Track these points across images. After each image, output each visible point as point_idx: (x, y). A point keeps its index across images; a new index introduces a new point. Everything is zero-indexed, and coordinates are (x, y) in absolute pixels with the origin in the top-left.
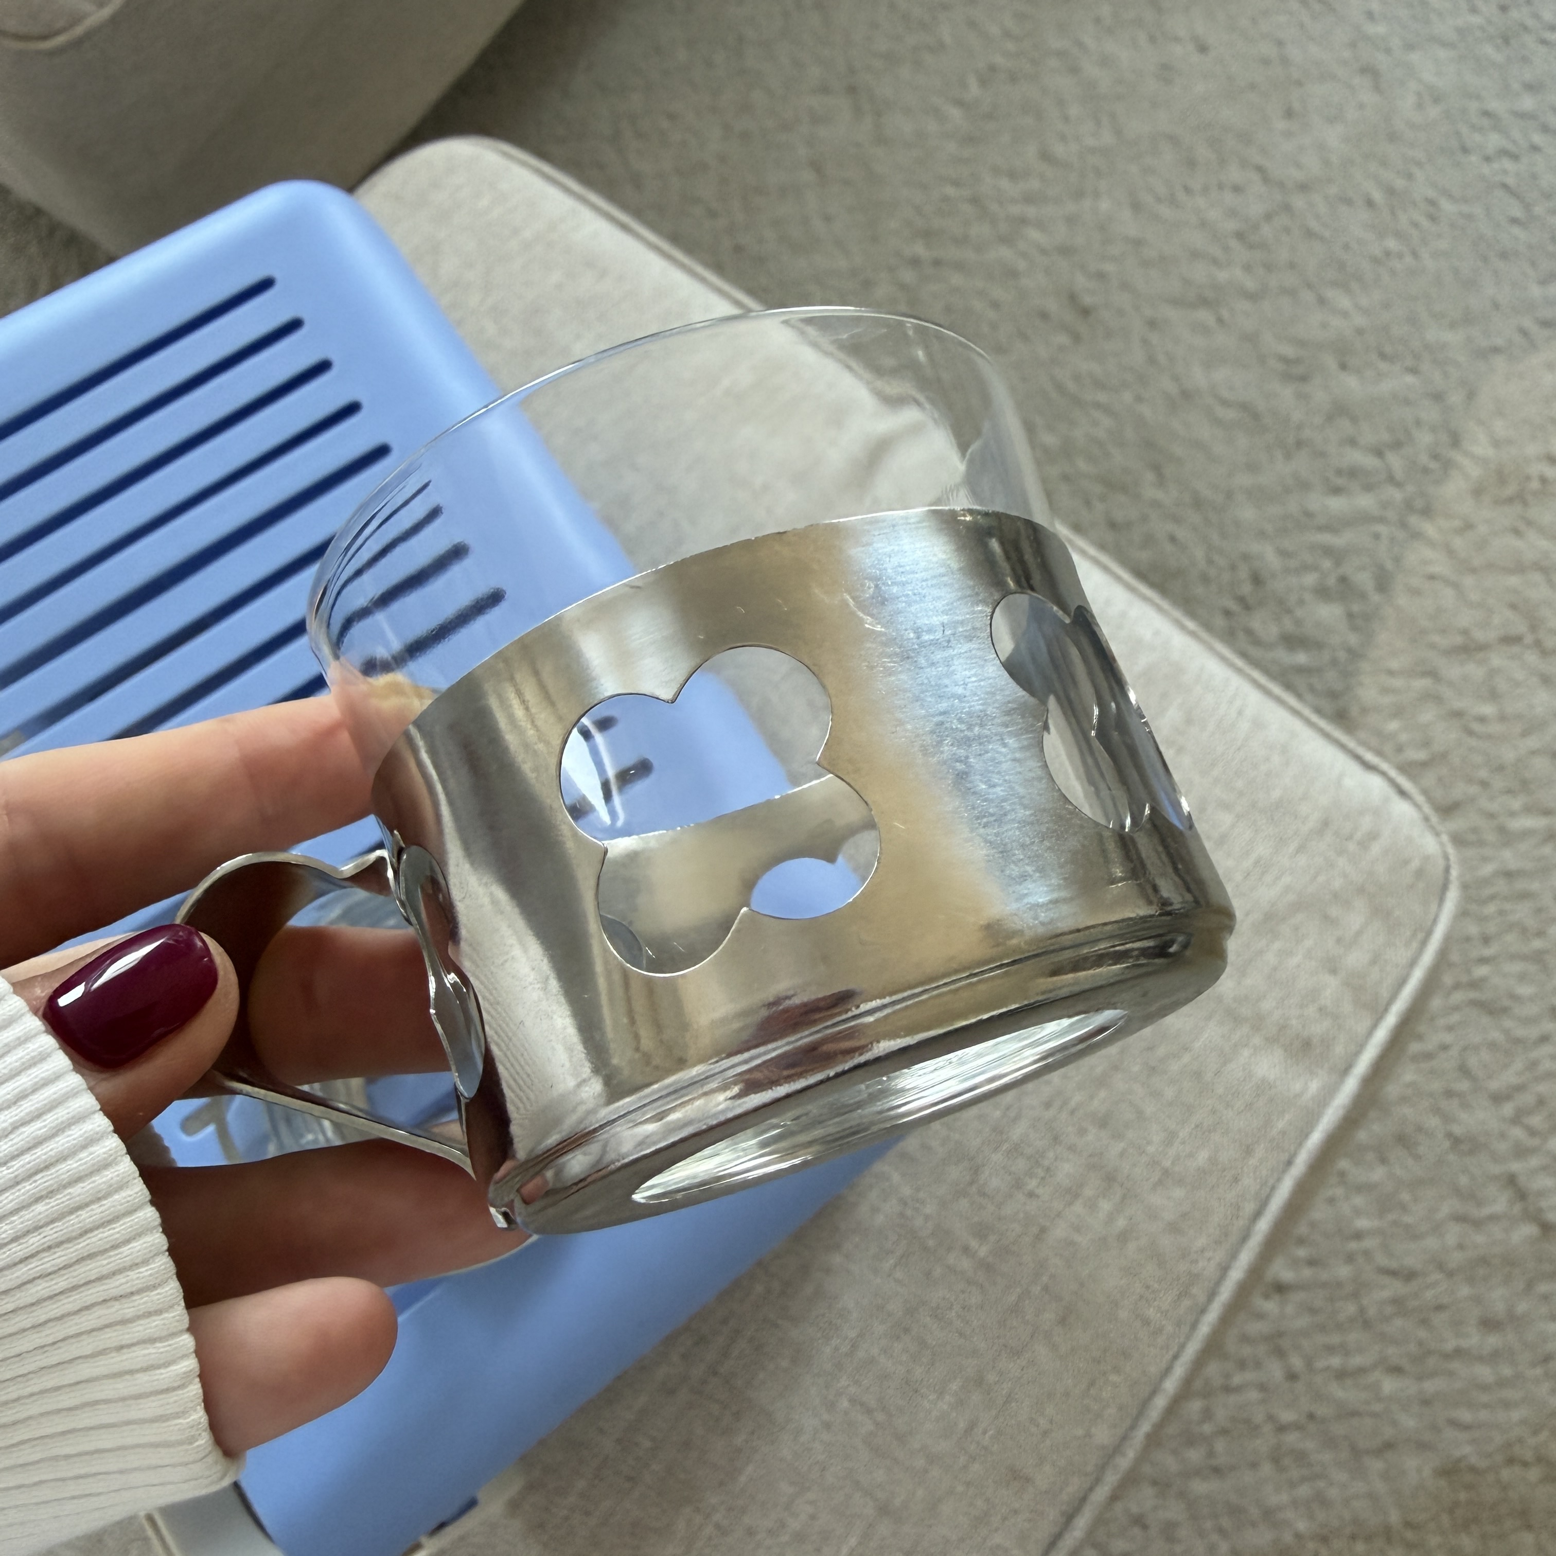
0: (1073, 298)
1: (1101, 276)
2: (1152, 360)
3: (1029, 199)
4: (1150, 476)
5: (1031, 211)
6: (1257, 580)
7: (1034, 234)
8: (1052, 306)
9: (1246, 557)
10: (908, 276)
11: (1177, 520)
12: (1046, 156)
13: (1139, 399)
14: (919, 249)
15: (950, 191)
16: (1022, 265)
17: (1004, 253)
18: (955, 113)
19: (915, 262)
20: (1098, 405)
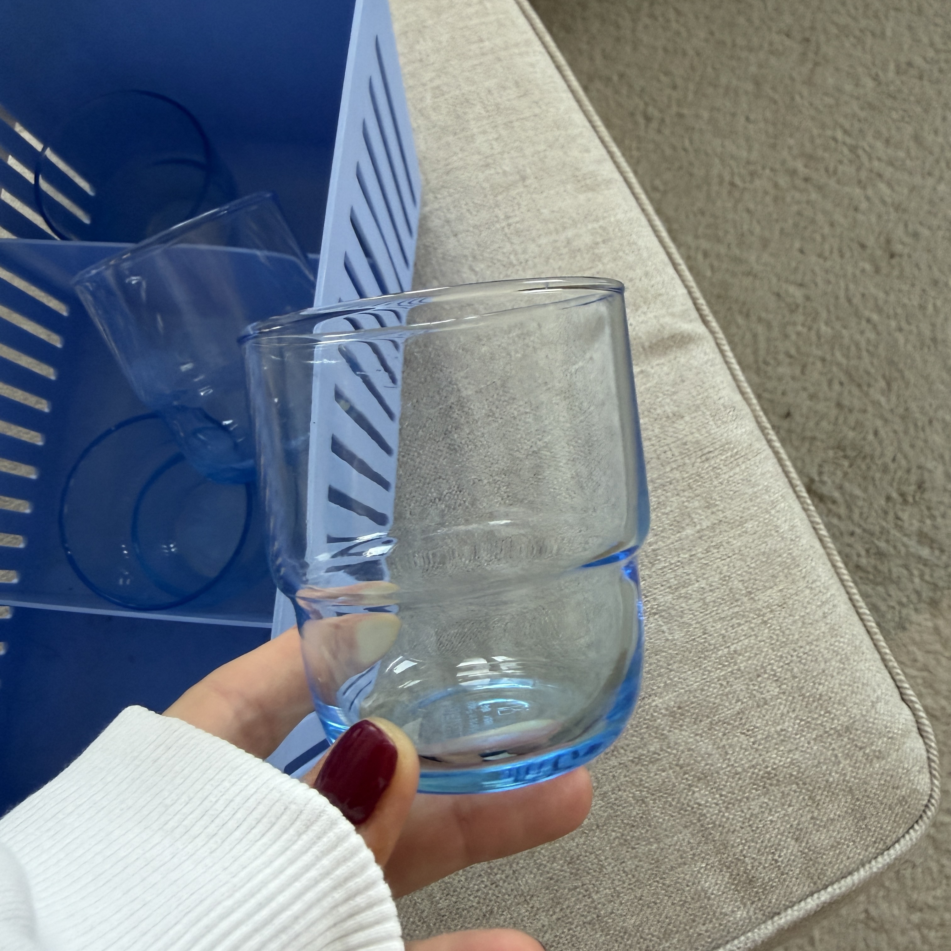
0: (888, 241)
1: (916, 235)
2: (922, 307)
3: (891, 163)
4: (882, 384)
5: (888, 172)
6: (920, 486)
7: (882, 187)
8: (871, 242)
9: (920, 467)
10: (783, 181)
11: (886, 421)
12: (917, 138)
13: (900, 330)
14: (799, 165)
15: (839, 135)
16: (864, 205)
17: (858, 191)
18: (870, 84)
19: (793, 173)
20: (869, 321)
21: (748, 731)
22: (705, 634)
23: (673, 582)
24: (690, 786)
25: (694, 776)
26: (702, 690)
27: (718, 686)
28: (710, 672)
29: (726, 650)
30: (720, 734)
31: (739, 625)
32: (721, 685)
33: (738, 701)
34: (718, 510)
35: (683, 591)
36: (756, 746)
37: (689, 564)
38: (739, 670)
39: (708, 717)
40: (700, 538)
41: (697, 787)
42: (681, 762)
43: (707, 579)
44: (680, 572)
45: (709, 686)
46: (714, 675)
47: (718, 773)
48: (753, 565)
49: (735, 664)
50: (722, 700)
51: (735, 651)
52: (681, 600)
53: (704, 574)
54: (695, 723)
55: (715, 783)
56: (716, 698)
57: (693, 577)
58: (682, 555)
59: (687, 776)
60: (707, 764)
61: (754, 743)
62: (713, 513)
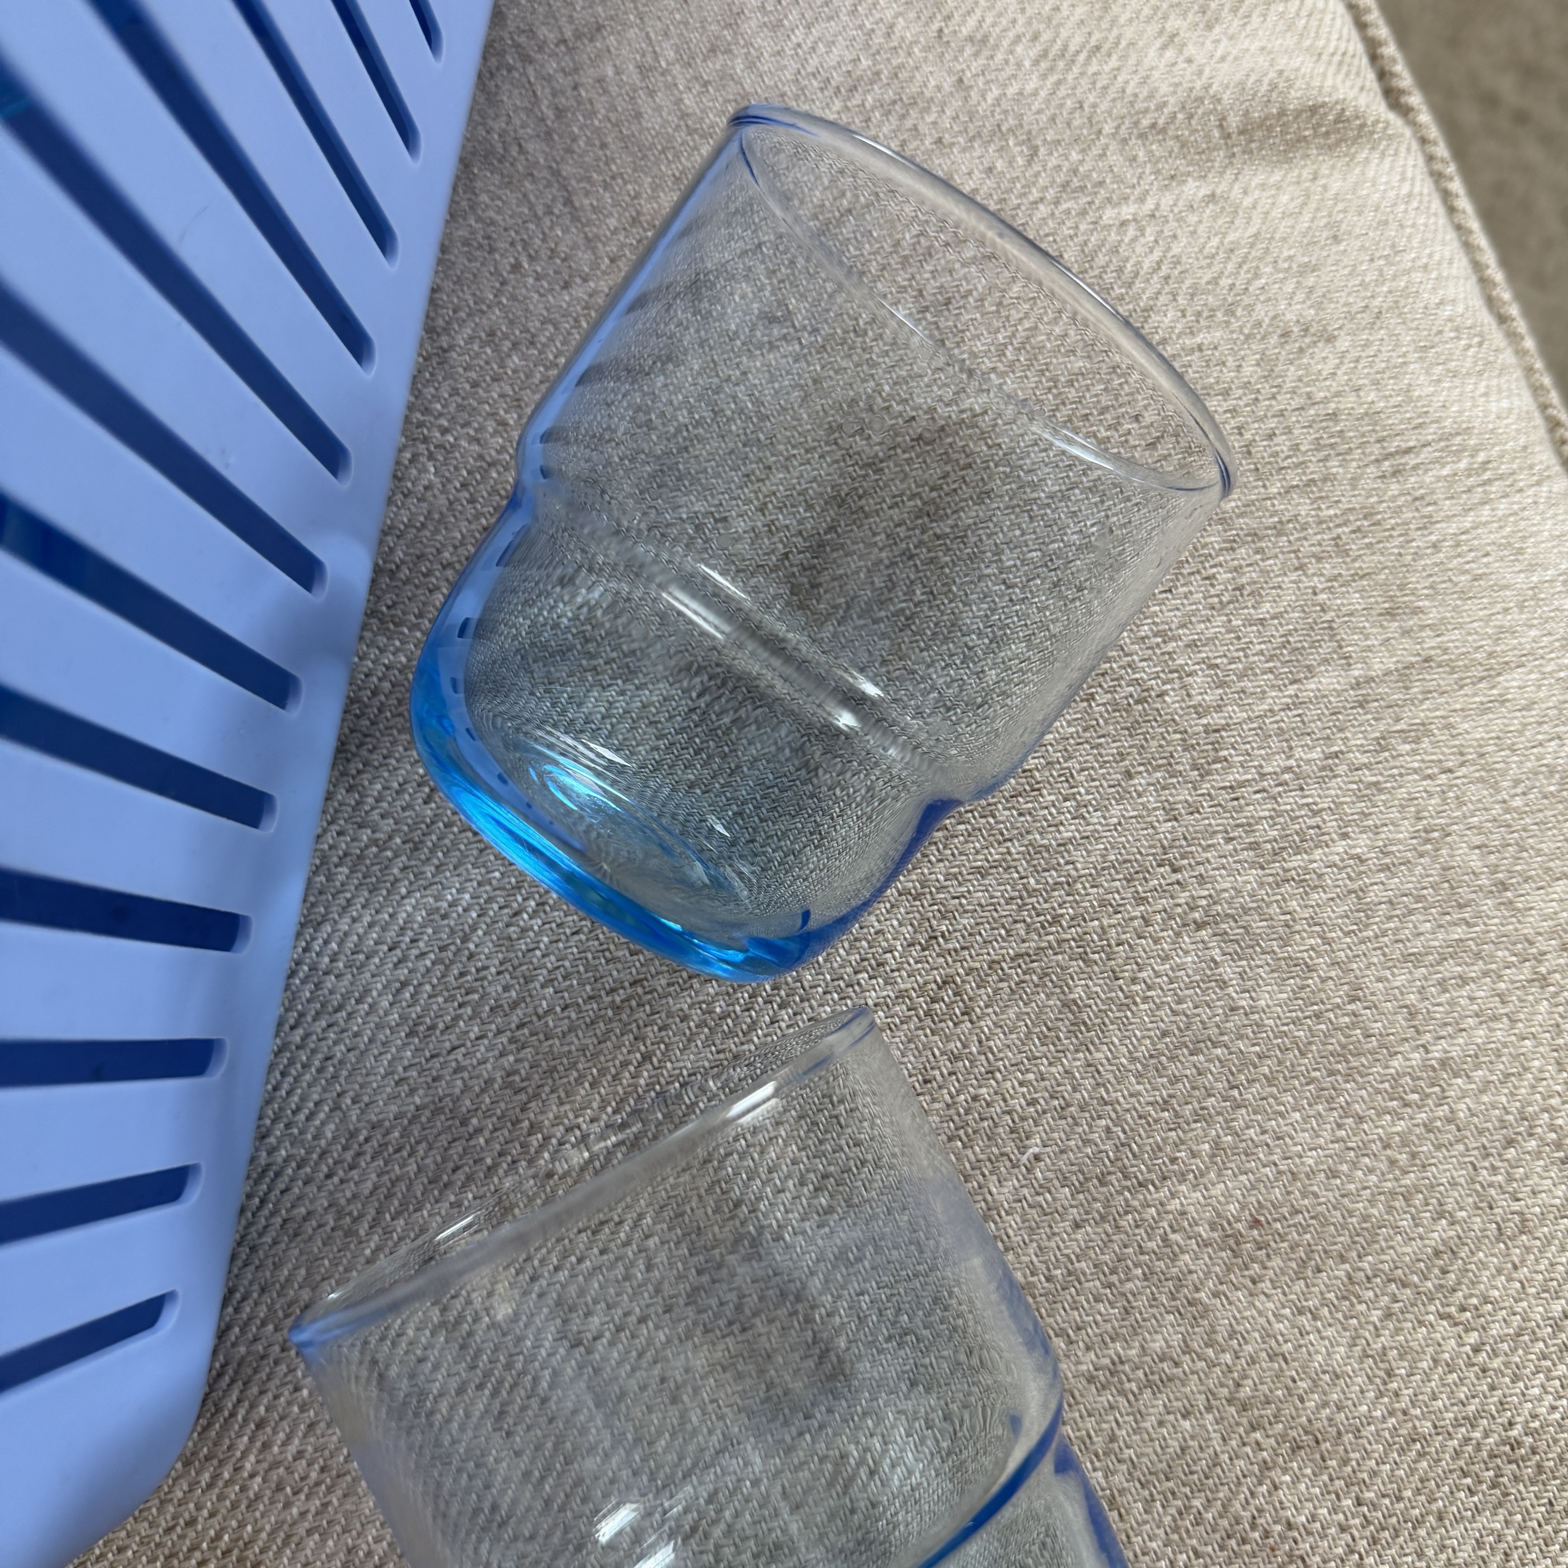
21: (1463, 1309)
22: (1353, 1000)
23: (1267, 832)
24: (1265, 1466)
25: (1282, 1438)
26: (1333, 1174)
27: (1384, 1166)
28: (1361, 1119)
29: (1416, 1057)
30: (1376, 1315)
31: (1464, 981)
32: (1393, 1162)
33: (1441, 1215)
34: (1422, 628)
35: (1296, 861)
36: (1482, 1357)
37: (1322, 781)
38: (1450, 1120)
39: (1343, 1259)
40: (1362, 704)
41: (1285, 1471)
42: (1246, 1391)
43: (1376, 830)
44: (1289, 801)
45: (1355, 1165)
46: (1373, 1131)
47: (1357, 1433)
48: (1518, 802)
49: (1442, 1099)
50: (1390, 1209)
51: (1443, 1063)
52: (1287, 888)
53: (1366, 815)
54: (1299, 1276)
55: (1345, 1462)
56: (1372, 1202)
57: (1332, 825)
58: (1298, 753)
59: (1258, 1435)
60: (1325, 1404)
61: (1476, 1350)
62: (1406, 632)
